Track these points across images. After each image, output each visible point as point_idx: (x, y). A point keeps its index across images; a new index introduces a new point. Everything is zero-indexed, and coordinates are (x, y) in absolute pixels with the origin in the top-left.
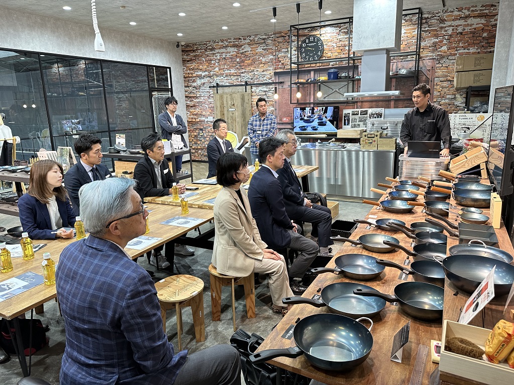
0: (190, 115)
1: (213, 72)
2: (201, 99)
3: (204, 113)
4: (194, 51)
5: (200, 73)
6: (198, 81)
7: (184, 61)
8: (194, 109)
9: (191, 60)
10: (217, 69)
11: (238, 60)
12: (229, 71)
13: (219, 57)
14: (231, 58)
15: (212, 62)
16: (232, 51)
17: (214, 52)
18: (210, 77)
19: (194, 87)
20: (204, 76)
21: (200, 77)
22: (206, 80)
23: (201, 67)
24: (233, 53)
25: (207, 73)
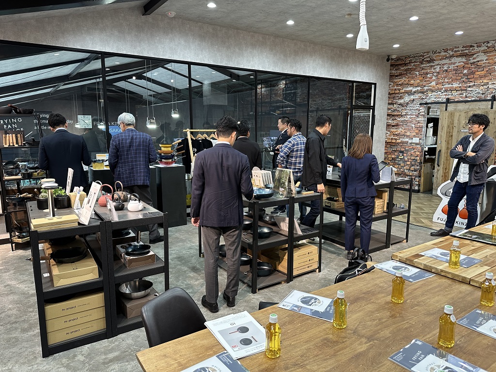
0: (389, 136)
1: (428, 86)
2: (408, 118)
3: (408, 134)
4: (406, 64)
5: (410, 88)
6: (407, 98)
7: (392, 77)
8: (396, 129)
9: (401, 75)
10: (433, 83)
11: (465, 71)
12: (450, 86)
13: (438, 70)
14: (456, 70)
15: (429, 76)
16: (459, 61)
17: (432, 64)
18: (423, 93)
19: (399, 105)
20: (415, 92)
21: (410, 93)
22: (417, 96)
23: (412, 82)
24: (459, 64)
25: (419, 88)
